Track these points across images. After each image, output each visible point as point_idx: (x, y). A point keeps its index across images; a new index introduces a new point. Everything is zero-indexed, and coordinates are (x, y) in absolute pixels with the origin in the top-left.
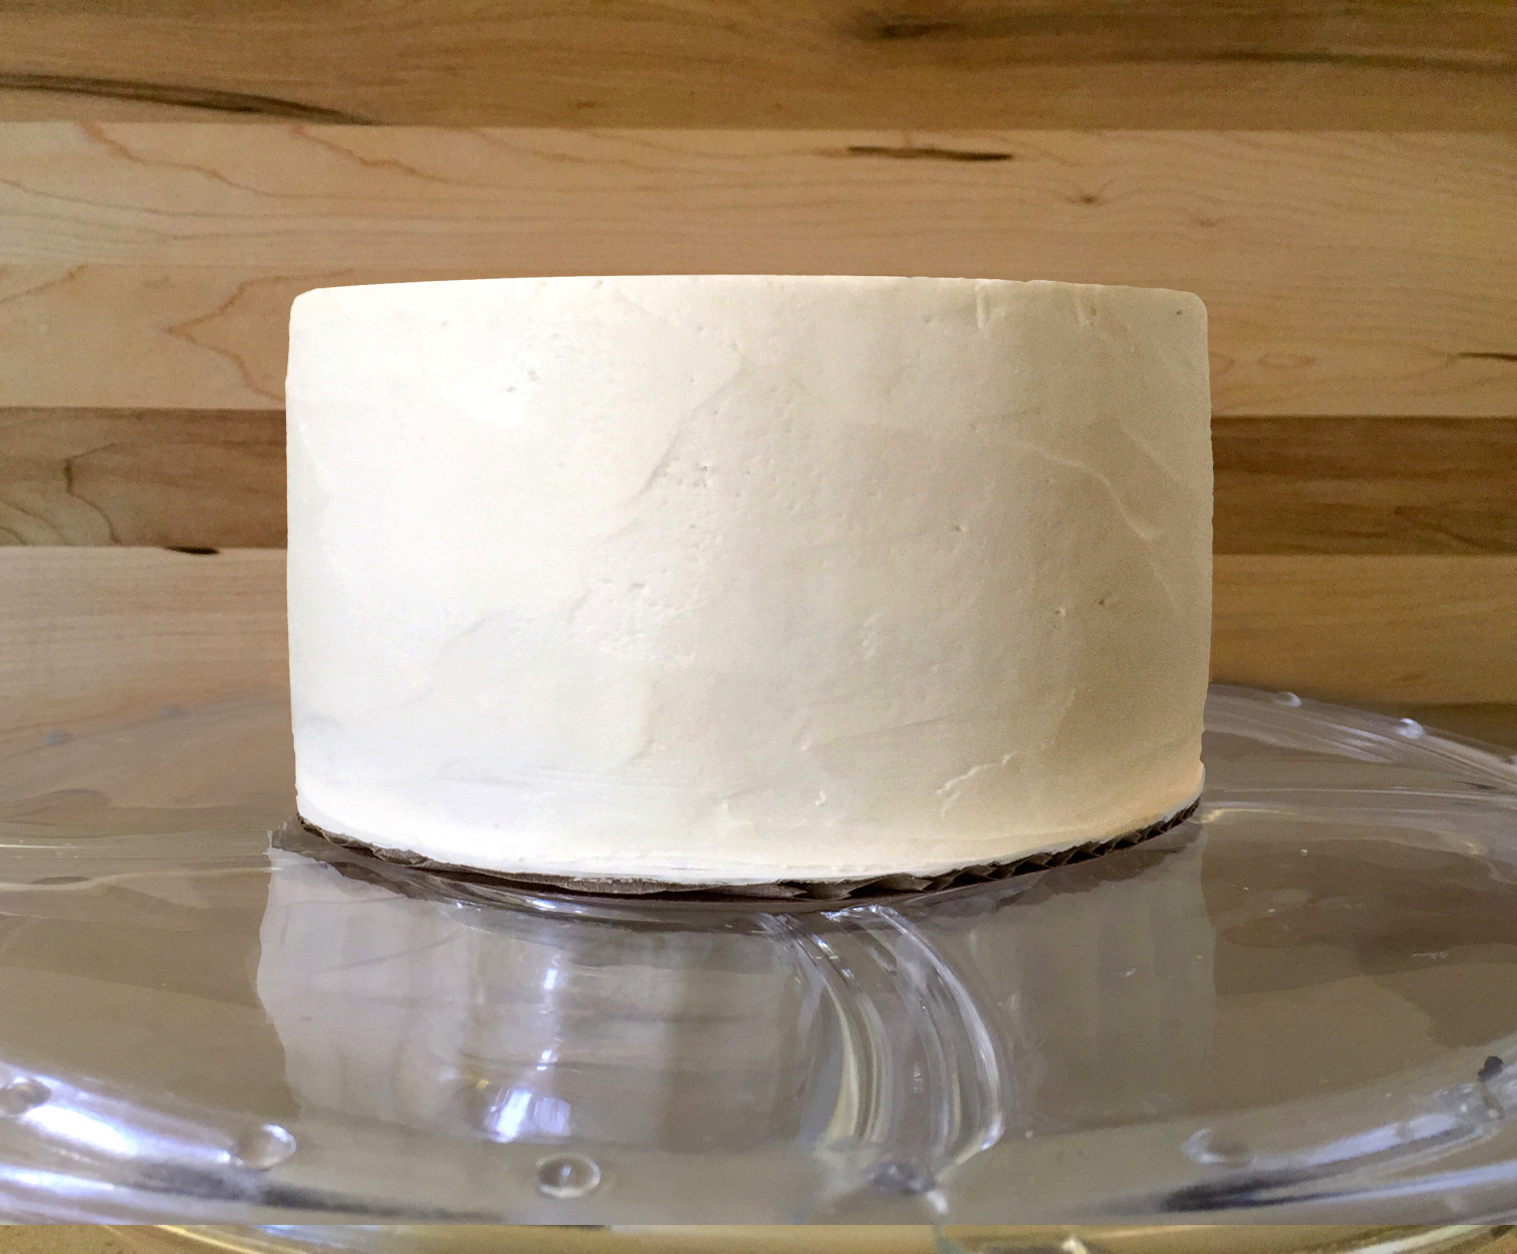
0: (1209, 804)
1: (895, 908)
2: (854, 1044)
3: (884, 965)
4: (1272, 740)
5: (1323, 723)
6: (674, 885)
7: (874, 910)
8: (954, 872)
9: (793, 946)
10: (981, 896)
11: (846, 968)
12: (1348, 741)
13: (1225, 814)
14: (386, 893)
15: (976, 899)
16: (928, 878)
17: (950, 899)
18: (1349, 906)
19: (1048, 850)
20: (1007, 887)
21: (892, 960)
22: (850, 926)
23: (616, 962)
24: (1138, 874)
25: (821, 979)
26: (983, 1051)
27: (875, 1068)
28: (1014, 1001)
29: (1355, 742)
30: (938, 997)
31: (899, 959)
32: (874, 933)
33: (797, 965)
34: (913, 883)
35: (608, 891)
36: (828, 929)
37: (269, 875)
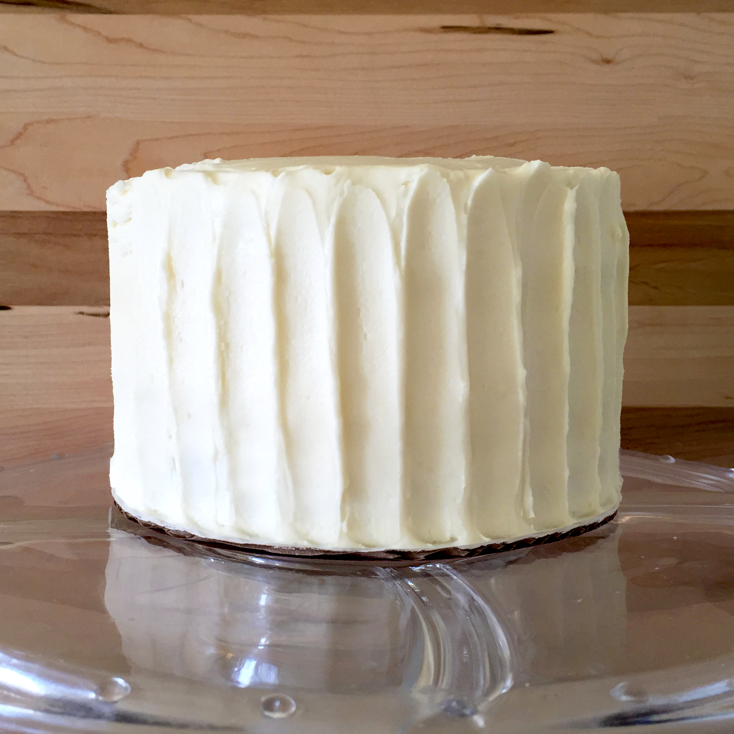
0: (623, 513)
1: (450, 565)
2: (430, 636)
3: (445, 595)
4: (659, 480)
5: (687, 471)
6: (328, 551)
7: (438, 566)
8: (482, 547)
9: (394, 584)
10: (498, 560)
11: (424, 596)
12: (700, 480)
13: (631, 518)
14: (172, 553)
15: (494, 561)
16: (468, 550)
17: (480, 561)
18: (700, 566)
19: (534, 536)
20: (512, 555)
21: (449, 592)
22: (425, 574)
23: (299, 591)
24: (583, 549)
25: (410, 602)
26: (501, 640)
27: (442, 649)
28: (516, 615)
29: (704, 481)
30: (475, 611)
31: (453, 592)
32: (439, 578)
33: (397, 594)
34: (459, 552)
35: (293, 554)
36: (413, 576)
37: (110, 542)
